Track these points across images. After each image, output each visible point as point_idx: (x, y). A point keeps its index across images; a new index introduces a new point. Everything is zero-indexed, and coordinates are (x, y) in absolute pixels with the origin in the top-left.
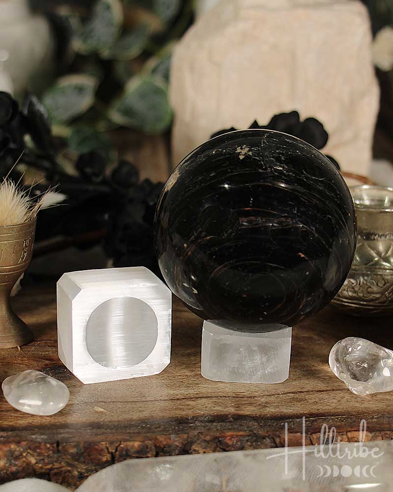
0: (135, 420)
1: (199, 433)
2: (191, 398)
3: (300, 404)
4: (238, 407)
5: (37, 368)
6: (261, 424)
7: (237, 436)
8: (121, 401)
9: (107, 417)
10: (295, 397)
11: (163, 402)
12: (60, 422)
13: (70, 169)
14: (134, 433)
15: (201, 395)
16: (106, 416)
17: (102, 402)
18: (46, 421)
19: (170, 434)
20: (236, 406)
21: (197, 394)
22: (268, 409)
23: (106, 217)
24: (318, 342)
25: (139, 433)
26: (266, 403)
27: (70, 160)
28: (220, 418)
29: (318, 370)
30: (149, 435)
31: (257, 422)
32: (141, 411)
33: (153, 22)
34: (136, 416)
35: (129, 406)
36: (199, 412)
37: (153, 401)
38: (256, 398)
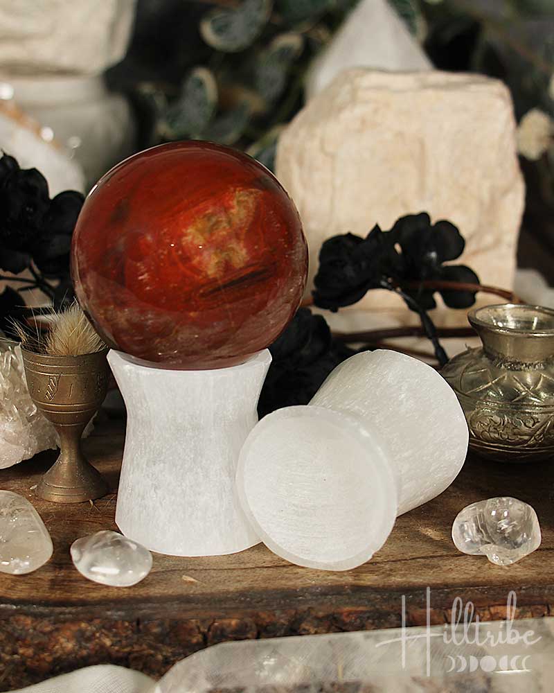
0: (232, 592)
1: (309, 608)
3: (432, 572)
4: (357, 575)
6: (385, 597)
7: (356, 612)
8: (215, 568)
9: (198, 588)
10: (426, 563)
11: (265, 569)
12: (141, 595)
14: (230, 608)
16: (196, 586)
17: (192, 569)
18: (124, 594)
19: (274, 610)
20: (354, 574)
22: (393, 578)
25: (237, 608)
26: (391, 570)
28: (336, 590)
30: (249, 610)
31: (380, 594)
32: (239, 581)
33: (253, 102)
34: (233, 587)
35: (224, 575)
36: (310, 581)
37: (253, 568)
38: (379, 565)
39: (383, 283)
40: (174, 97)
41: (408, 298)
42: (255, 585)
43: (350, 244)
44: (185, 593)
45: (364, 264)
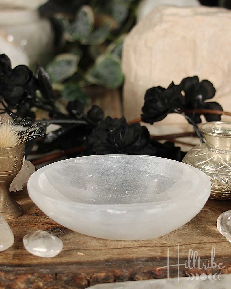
0: (102, 260)
1: (140, 268)
2: (135, 247)
3: (200, 250)
4: (163, 252)
5: (43, 229)
7: (162, 269)
8: (93, 248)
9: (85, 258)
10: (197, 246)
11: (118, 249)
12: (57, 262)
13: (63, 110)
14: (101, 268)
15: (141, 245)
17: (82, 249)
18: (49, 261)
19: (123, 269)
20: (162, 252)
21: (139, 244)
23: (85, 138)
24: (211, 213)
25: (104, 268)
26: (180, 250)
27: (63, 104)
28: (153, 259)
29: (210, 230)
30: (110, 269)
31: (174, 261)
32: (105, 255)
33: (112, 23)
34: (102, 258)
35: (98, 252)
36: (140, 255)
37: (112, 249)
38: (173, 247)
39: (176, 110)
40: (72, 21)
41: (188, 118)
42: (113, 257)
43: (159, 91)
44: (79, 260)
45: (166, 101)
